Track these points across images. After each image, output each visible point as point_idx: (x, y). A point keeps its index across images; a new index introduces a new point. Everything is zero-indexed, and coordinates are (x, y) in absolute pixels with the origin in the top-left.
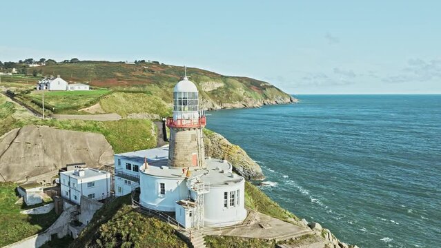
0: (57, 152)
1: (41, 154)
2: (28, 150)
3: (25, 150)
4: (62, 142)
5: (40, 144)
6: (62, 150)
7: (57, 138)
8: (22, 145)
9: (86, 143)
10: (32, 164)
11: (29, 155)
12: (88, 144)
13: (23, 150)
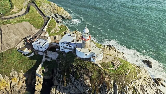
0: (18, 33)
1: (14, 35)
2: (9, 35)
3: (8, 35)
4: (18, 29)
5: (12, 32)
6: (20, 32)
7: (16, 28)
8: (6, 34)
9: (24, 26)
10: (14, 40)
11: (10, 37)
12: (25, 27)
13: (7, 36)
